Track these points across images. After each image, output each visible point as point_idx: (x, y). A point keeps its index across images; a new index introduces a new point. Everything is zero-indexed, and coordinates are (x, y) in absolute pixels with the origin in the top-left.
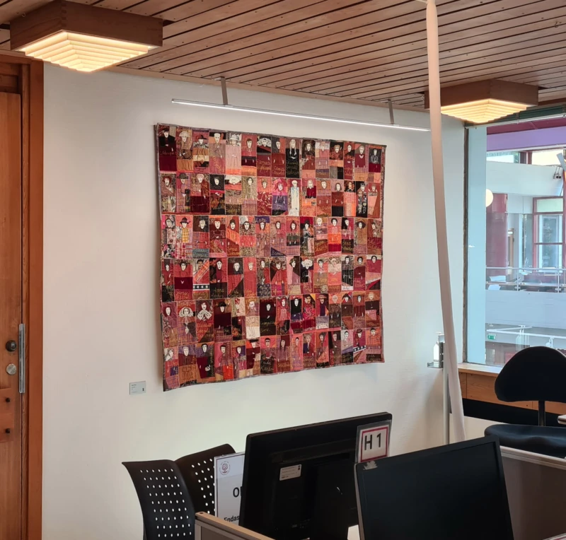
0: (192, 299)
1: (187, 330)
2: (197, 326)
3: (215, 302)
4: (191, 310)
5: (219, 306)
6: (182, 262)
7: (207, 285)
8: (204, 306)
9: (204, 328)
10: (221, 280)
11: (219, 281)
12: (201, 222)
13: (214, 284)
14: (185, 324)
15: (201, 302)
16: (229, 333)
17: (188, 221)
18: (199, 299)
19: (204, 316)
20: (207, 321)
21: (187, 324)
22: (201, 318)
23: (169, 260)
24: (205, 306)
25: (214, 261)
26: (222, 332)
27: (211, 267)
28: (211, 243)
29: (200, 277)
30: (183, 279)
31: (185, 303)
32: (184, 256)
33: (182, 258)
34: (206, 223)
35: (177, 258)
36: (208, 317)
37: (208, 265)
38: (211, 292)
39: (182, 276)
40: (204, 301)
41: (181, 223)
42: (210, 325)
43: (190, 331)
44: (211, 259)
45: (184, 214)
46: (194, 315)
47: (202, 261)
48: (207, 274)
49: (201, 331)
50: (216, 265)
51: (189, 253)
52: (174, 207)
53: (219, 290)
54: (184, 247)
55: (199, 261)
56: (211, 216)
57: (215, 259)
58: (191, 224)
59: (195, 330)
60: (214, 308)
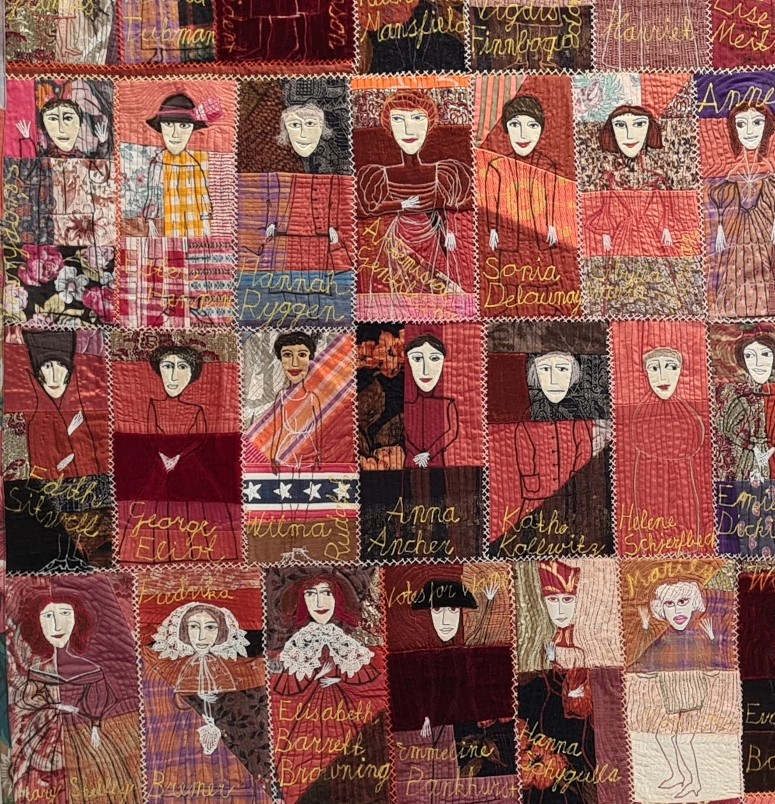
0: (237, 559)
1: (210, 734)
2: (276, 712)
3: (393, 581)
4: (230, 619)
5: (423, 607)
6: (167, 346)
7: (344, 479)
8: (320, 600)
9: (323, 730)
10: (438, 453)
11: (422, 459)
12: (290, 116)
13: (389, 474)
14: (194, 700)
15: (302, 580)
16: (504, 765)
17: (200, 113)
18: (289, 559)
19: (325, 657)
20: (347, 690)
21: (207, 696)
22: (301, 671)
23: (73, 334)
24: (329, 602)
25: (388, 340)
26: (450, 754)
27: (365, 377)
28: (363, 240)
29: (298, 431)
30: (172, 444)
31: (194, 580)
32: (177, 311)
33: (168, 324)
34: (333, 120)
35: (133, 323)
36: (351, 667)
37: (349, 363)
38: (370, 523)
39: (167, 428)
40: (324, 575)
41: (155, 123)
42: (364, 712)
43: (229, 742)
44: (369, 332)
45: (172, 69)
46: (254, 650)
47: (311, 343)
48: (339, 416)
49: (304, 743)
50: (404, 368)
51: (218, 298)
52: (105, 32)
53: (423, 513)
54: (176, 259)
55: (282, 341)
56: (360, 82)
57: (393, 329)
58: (227, 131)
59: (261, 732)
60: (394, 614)
